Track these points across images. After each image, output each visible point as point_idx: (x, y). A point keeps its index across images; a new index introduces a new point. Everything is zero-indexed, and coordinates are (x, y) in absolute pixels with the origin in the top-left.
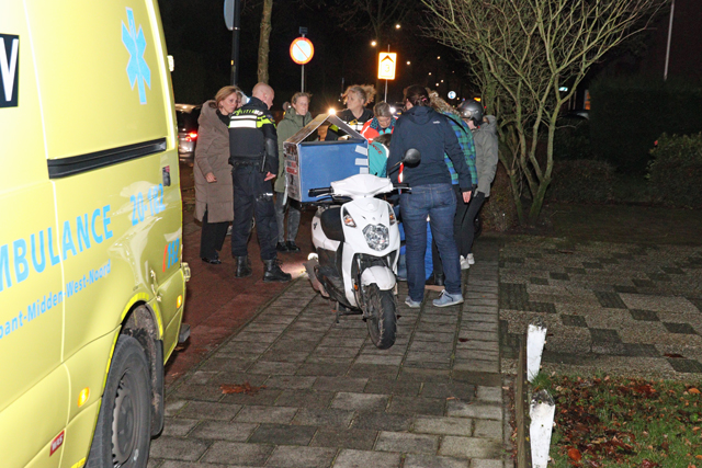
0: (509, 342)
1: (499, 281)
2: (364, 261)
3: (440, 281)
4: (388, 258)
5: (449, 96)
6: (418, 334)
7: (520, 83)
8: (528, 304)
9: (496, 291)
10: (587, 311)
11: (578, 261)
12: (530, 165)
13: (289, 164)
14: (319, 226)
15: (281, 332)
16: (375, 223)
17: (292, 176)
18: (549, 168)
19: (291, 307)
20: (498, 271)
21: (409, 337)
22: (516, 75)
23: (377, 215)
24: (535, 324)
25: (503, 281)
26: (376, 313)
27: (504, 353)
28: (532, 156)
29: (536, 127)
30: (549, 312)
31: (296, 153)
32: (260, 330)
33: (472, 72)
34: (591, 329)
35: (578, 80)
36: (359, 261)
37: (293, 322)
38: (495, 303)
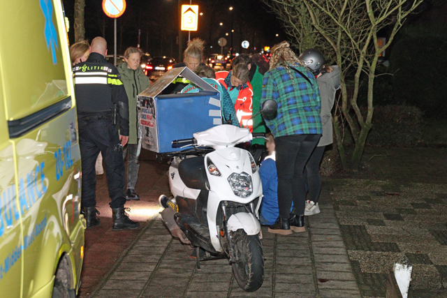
0: (365, 280)
1: (339, 224)
2: (230, 208)
3: (286, 225)
4: (251, 204)
5: (243, 45)
6: (279, 277)
7: (340, 34)
8: (372, 244)
9: (338, 232)
10: (429, 249)
11: (406, 202)
12: (352, 112)
13: (143, 116)
14: (177, 175)
15: (146, 279)
16: (239, 171)
17: (147, 129)
18: (370, 114)
19: (149, 254)
20: (335, 215)
21: (270, 279)
22: (336, 26)
23: (239, 164)
24: (401, 263)
25: (343, 223)
26: (243, 258)
27: (364, 291)
28: (354, 103)
29: (357, 75)
30: (394, 251)
31: (153, 106)
32: (126, 278)
33: (289, 24)
34: (437, 266)
35: (395, 30)
36: (224, 208)
37: (156, 269)
38: (341, 244)
